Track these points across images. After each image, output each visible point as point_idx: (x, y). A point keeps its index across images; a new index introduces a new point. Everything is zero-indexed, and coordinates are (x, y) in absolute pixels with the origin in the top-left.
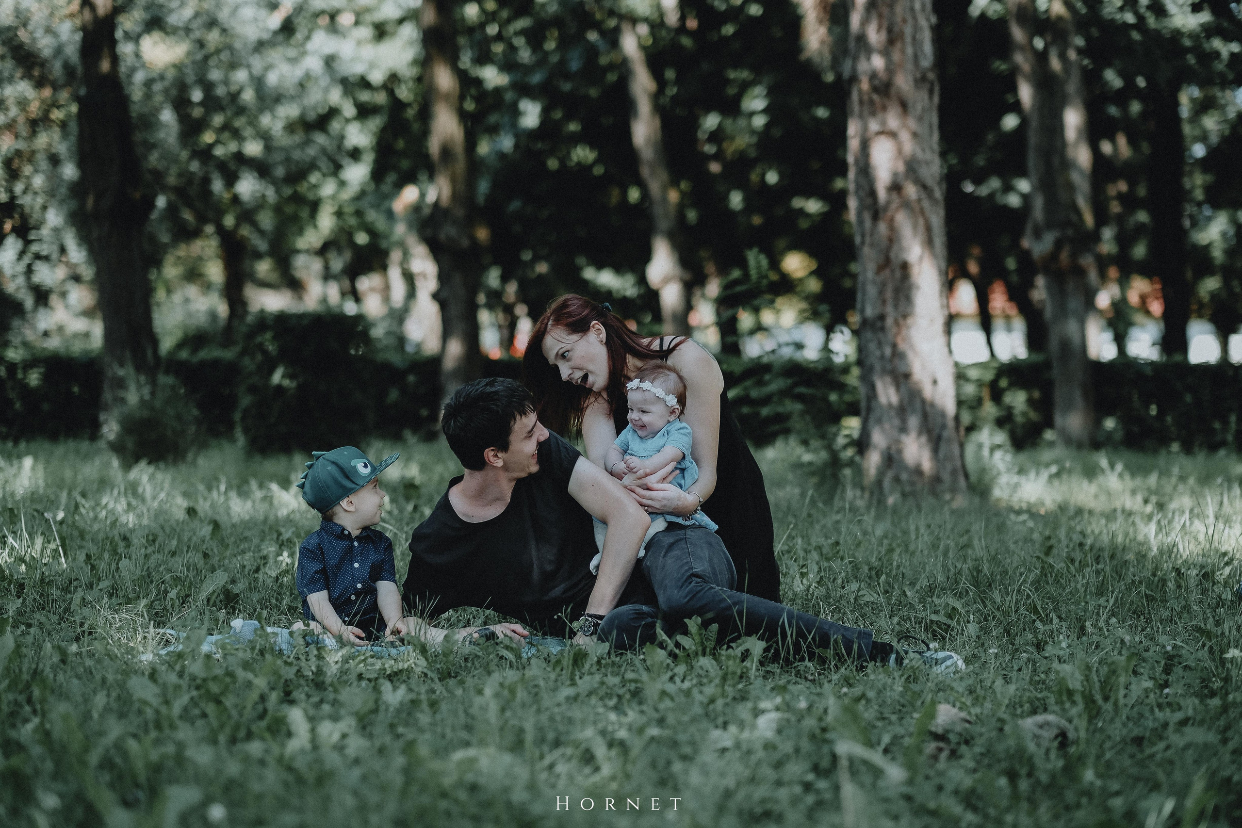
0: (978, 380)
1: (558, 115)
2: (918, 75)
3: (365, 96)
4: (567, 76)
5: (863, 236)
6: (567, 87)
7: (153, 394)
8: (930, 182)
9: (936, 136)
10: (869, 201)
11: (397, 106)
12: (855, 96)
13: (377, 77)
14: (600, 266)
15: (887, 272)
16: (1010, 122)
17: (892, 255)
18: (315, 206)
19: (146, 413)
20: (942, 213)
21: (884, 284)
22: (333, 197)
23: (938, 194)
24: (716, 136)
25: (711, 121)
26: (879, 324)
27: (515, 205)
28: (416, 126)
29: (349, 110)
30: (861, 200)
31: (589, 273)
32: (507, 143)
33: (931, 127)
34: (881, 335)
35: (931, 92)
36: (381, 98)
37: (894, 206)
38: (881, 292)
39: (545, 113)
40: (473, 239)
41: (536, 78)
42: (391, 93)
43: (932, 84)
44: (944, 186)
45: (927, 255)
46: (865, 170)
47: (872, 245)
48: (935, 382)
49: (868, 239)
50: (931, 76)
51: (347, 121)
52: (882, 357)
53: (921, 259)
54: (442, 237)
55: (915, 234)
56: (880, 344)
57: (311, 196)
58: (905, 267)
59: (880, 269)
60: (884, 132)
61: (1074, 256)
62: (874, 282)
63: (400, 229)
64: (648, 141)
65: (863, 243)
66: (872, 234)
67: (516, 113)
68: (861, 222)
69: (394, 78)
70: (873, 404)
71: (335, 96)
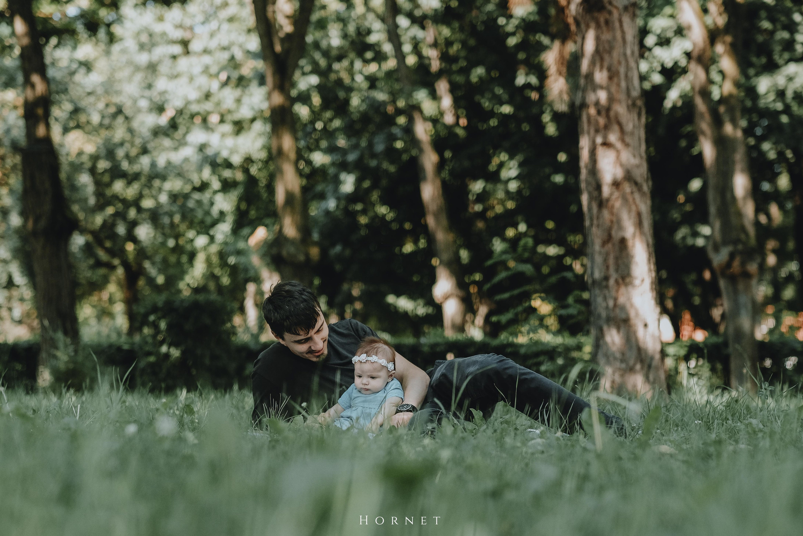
0: (675, 355)
1: (366, 184)
2: (630, 102)
3: (227, 174)
4: (373, 155)
5: (591, 220)
6: (373, 163)
7: (76, 351)
8: (639, 179)
9: (643, 147)
10: (595, 194)
11: (251, 181)
12: (584, 118)
13: (236, 160)
14: (398, 295)
15: (609, 246)
16: (695, 185)
17: (613, 233)
18: (192, 255)
19: (71, 366)
20: (649, 202)
21: (607, 254)
22: (205, 248)
23: (645, 188)
24: (482, 197)
25: (478, 186)
26: (604, 283)
27: (338, 249)
28: (265, 195)
29: (216, 185)
30: (590, 194)
31: (391, 299)
32: (332, 204)
33: (639, 139)
34: (606, 292)
35: (639, 115)
36: (239, 176)
37: (614, 197)
38: (605, 260)
39: (358, 182)
40: (307, 255)
41: (352, 157)
42: (246, 171)
43: (640, 109)
44: (650, 183)
45: (638, 234)
46: (594, 171)
47: (598, 226)
48: (646, 325)
49: (595, 222)
50: (639, 103)
51: (215, 192)
52: (607, 308)
53: (634, 236)
54: (284, 253)
55: (630, 218)
56: (605, 298)
57: (188, 247)
58: (623, 242)
59: (604, 243)
60: (606, 144)
61: (743, 264)
62: (600, 253)
63: (255, 260)
64: (433, 199)
65: (592, 225)
66: (598, 218)
67: (337, 182)
68: (590, 209)
69: (249, 160)
70: (601, 342)
71: (206, 173)
